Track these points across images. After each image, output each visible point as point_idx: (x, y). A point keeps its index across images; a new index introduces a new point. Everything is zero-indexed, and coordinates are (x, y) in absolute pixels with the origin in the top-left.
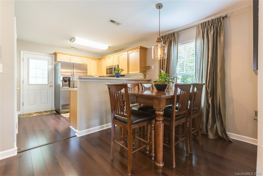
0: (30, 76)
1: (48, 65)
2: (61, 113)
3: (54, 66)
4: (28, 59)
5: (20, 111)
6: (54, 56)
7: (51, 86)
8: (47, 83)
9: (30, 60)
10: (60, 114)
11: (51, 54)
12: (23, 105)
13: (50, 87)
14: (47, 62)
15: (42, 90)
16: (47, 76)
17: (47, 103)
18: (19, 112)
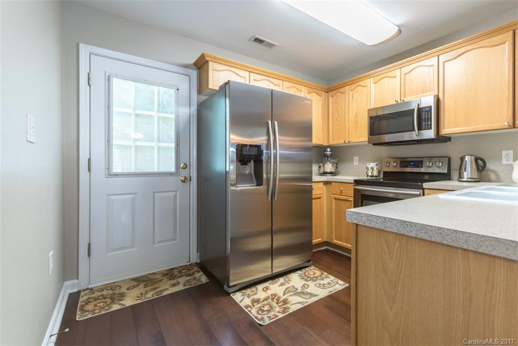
0: (115, 142)
1: (178, 103)
2: (231, 290)
3: (194, 108)
4: (109, 80)
5: (78, 279)
6: (194, 73)
7: (186, 178)
8: (173, 170)
9: (116, 82)
10: (229, 294)
11: (186, 66)
12: (89, 255)
13: (184, 181)
14: (172, 92)
15: (156, 194)
16: (173, 145)
17: (175, 239)
18: (76, 281)
